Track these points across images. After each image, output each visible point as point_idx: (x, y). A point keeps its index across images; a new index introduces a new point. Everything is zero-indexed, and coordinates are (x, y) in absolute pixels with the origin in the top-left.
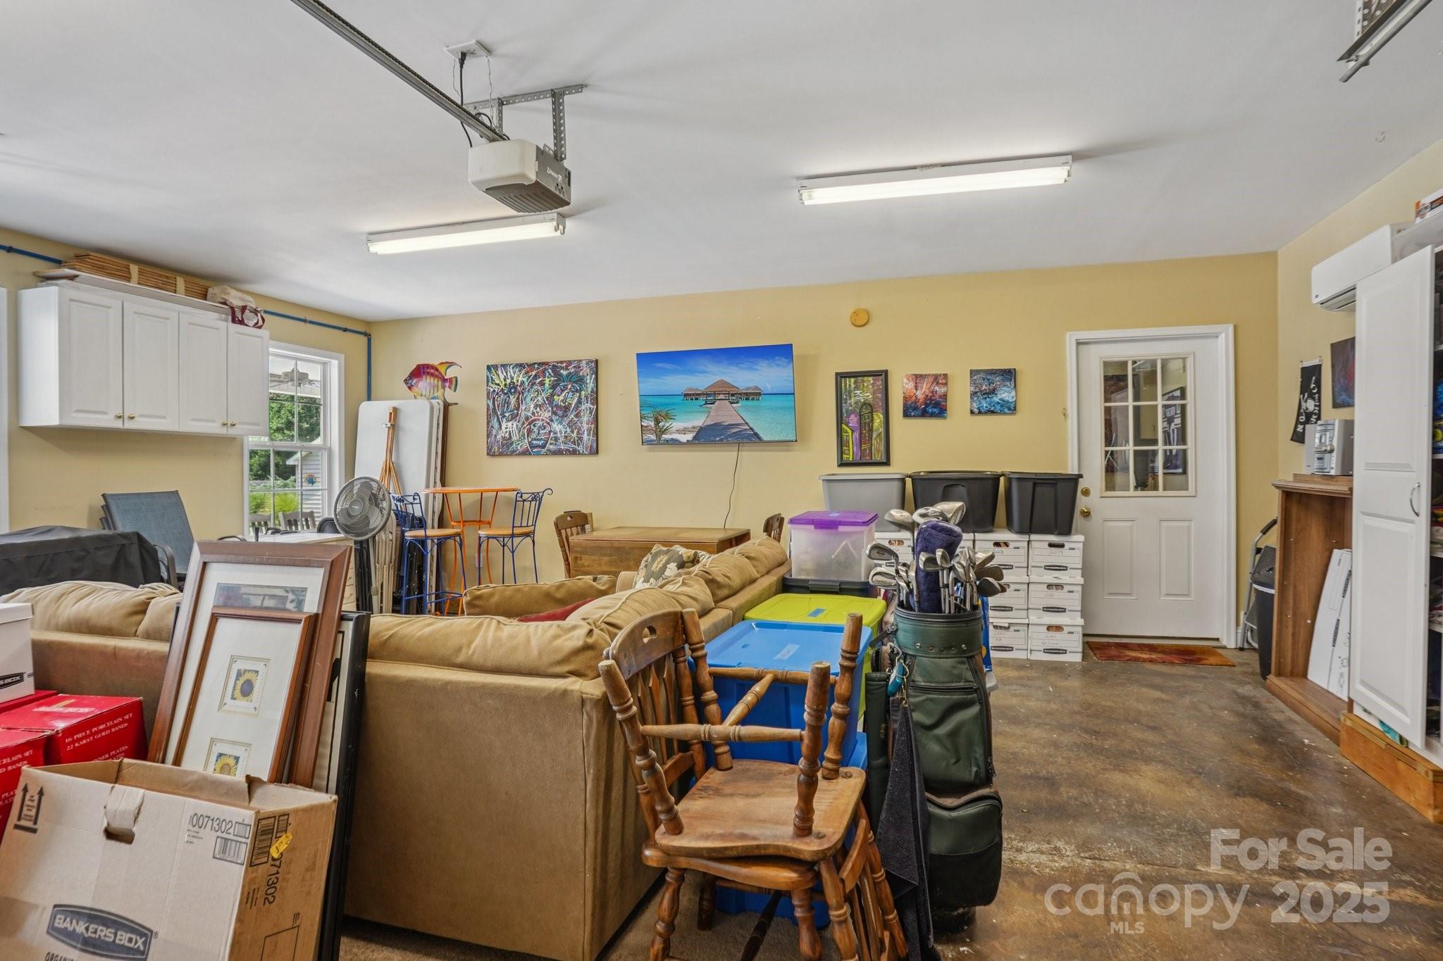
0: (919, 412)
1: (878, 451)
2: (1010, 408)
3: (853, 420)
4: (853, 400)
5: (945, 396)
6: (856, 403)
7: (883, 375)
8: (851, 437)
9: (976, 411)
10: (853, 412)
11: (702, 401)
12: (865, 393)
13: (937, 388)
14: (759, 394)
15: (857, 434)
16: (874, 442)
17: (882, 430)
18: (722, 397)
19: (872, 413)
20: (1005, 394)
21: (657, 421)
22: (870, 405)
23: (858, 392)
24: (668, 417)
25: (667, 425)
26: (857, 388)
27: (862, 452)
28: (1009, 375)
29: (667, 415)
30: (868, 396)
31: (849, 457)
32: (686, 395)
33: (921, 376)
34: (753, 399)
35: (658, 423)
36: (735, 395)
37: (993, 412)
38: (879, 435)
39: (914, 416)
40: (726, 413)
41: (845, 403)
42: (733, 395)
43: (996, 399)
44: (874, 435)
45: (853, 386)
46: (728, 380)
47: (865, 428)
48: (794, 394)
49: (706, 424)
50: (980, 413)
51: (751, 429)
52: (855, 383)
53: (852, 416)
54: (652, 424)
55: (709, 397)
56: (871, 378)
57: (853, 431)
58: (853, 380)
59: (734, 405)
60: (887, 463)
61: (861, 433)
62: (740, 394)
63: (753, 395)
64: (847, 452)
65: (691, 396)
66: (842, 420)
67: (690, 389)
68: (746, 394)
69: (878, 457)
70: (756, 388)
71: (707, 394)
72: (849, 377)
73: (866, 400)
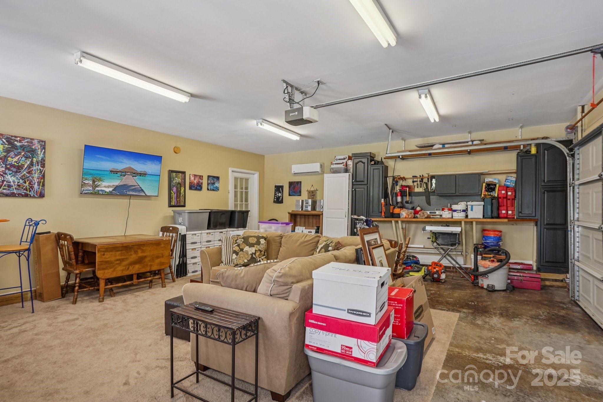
0: (195, 188)
1: (182, 201)
2: (217, 189)
3: (175, 189)
4: (175, 182)
5: (202, 183)
6: (176, 183)
7: (184, 173)
8: (174, 196)
9: (210, 189)
10: (175, 186)
11: (119, 174)
12: (178, 180)
13: (200, 180)
14: (146, 174)
15: (176, 195)
16: (181, 198)
17: (183, 194)
18: (129, 174)
19: (180, 187)
20: (216, 185)
21: (94, 182)
22: (180, 184)
23: (176, 178)
24: (100, 180)
25: (99, 183)
26: (176, 177)
27: (177, 201)
28: (218, 178)
29: (100, 179)
30: (180, 180)
31: (173, 203)
32: (111, 171)
33: (196, 175)
34: (143, 176)
35: (94, 183)
36: (135, 174)
37: (213, 190)
38: (183, 195)
39: (194, 190)
40: (129, 180)
41: (172, 182)
42: (134, 173)
43: (215, 186)
44: (181, 196)
45: (175, 176)
46: (133, 167)
47: (178, 192)
48: (160, 176)
49: (119, 184)
50: (211, 190)
51: (141, 188)
52: (176, 175)
53: (174, 188)
54: (91, 183)
55: (123, 173)
56: (181, 174)
57: (174, 194)
58: (175, 174)
59: (134, 178)
60: (184, 206)
61: (177, 194)
62: (138, 173)
63: (143, 174)
64: (172, 201)
65: (114, 172)
66: (171, 189)
67: (114, 169)
68: (140, 174)
69: (182, 204)
70: (145, 172)
71: (122, 172)
72: (174, 172)
73: (179, 182)
